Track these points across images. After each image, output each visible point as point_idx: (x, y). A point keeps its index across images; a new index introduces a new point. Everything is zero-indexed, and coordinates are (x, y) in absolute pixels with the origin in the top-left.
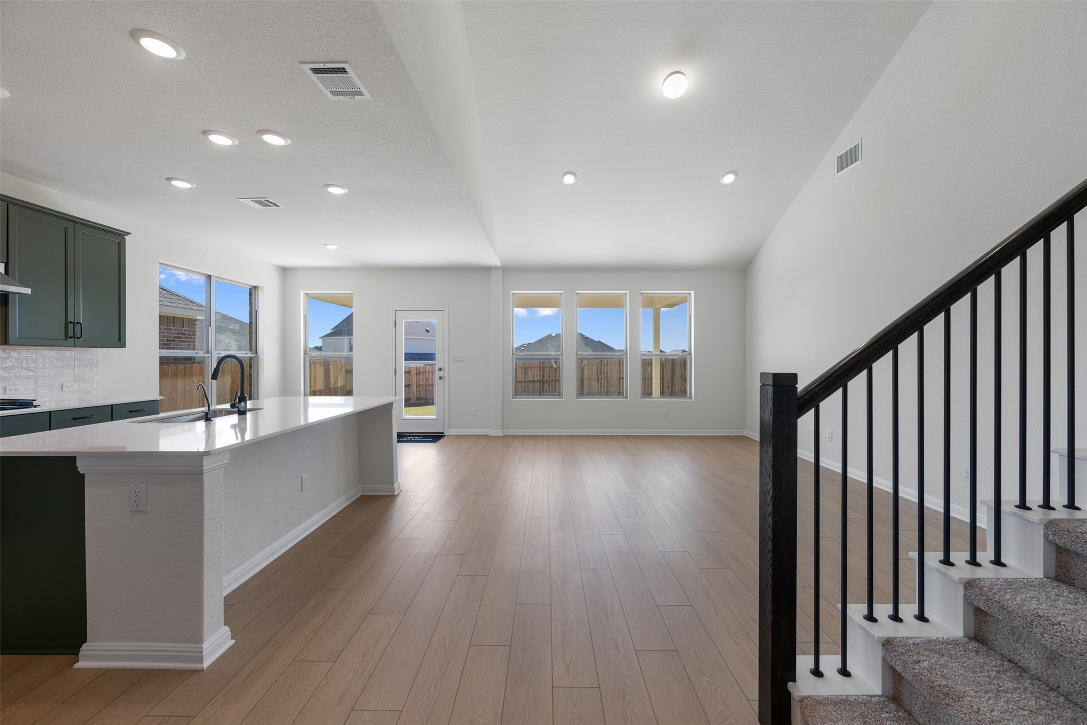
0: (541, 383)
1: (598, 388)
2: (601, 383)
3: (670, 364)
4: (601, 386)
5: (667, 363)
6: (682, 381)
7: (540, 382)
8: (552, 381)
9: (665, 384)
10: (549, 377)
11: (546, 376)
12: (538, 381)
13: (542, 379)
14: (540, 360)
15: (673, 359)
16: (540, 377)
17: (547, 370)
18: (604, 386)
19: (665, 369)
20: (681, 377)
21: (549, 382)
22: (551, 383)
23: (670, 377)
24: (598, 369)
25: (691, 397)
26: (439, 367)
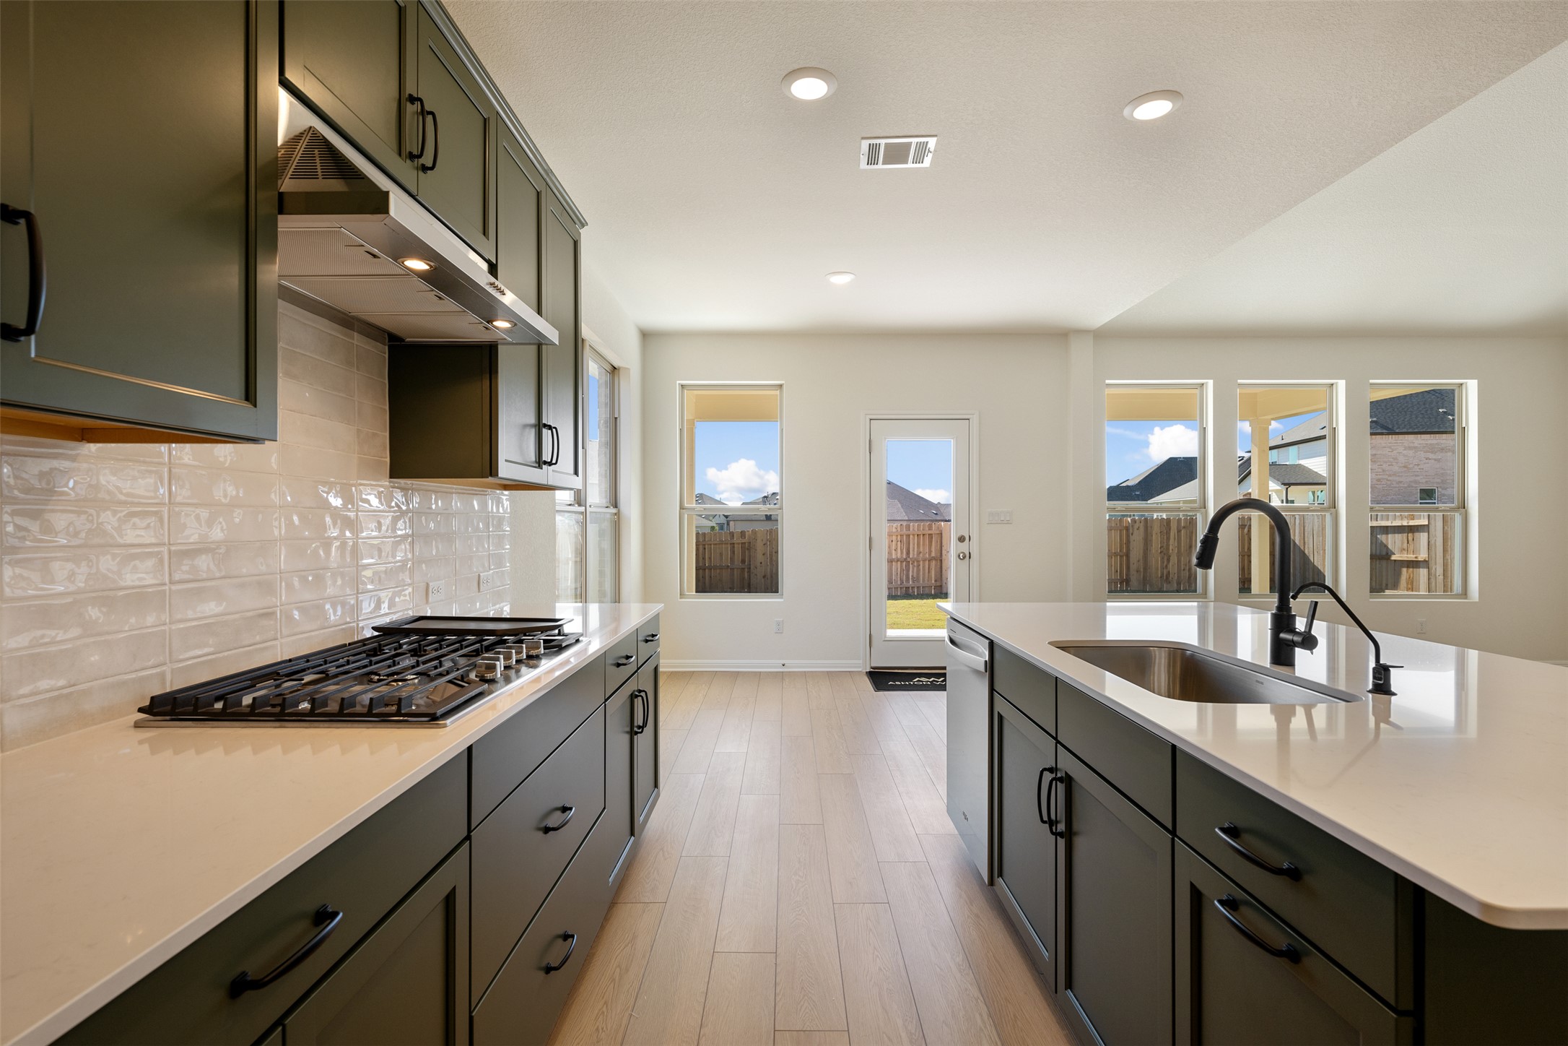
0: (904, 563)
3: (1142, 529)
5: (1136, 526)
6: (1162, 558)
7: (901, 562)
8: (924, 561)
10: (919, 553)
11: (913, 551)
12: (898, 560)
13: (905, 557)
14: (901, 523)
16: (902, 553)
17: (914, 539)
19: (1132, 538)
21: (918, 561)
22: (921, 563)
25: (1465, 593)
26: (959, 535)
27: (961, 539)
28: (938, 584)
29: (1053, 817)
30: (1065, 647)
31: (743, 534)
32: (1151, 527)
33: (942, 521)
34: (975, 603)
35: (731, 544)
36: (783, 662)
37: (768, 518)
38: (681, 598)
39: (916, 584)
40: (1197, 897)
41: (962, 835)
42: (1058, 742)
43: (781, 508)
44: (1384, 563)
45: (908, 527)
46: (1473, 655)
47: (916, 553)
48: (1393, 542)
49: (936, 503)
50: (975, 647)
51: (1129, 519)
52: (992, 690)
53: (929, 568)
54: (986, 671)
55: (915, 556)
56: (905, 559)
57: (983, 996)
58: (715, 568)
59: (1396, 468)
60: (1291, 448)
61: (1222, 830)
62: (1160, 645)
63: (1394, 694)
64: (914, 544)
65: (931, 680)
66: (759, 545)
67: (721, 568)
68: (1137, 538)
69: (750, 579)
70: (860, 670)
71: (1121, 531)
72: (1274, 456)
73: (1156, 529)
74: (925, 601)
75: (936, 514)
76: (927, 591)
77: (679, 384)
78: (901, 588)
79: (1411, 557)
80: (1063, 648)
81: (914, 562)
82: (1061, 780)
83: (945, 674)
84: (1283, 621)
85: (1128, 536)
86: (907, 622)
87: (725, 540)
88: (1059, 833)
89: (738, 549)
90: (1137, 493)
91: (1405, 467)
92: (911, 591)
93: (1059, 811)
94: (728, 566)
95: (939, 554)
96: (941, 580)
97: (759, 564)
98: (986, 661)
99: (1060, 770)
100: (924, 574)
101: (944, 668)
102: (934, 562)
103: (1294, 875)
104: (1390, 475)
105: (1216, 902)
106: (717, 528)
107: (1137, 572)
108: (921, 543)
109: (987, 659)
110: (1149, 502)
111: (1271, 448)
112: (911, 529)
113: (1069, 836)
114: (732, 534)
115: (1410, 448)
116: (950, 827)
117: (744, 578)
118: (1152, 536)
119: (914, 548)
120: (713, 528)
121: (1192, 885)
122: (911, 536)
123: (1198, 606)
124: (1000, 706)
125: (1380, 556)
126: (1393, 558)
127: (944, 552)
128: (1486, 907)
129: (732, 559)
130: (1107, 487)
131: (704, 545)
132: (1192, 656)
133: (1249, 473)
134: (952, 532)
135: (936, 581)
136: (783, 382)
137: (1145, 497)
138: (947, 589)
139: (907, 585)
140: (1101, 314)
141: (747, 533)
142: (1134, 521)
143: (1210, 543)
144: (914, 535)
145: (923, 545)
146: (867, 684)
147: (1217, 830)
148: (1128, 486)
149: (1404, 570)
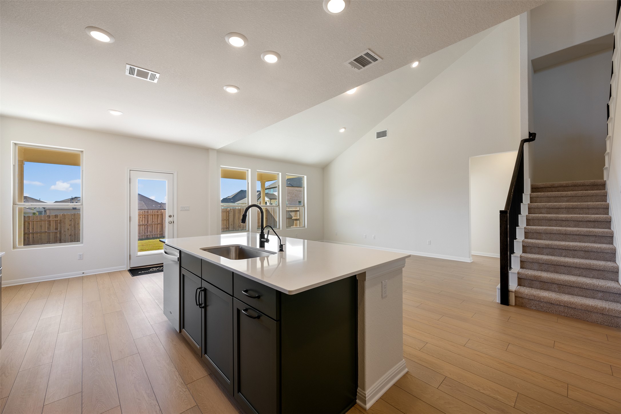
5: (231, 211)
7: (145, 226)
8: (155, 225)
10: (153, 222)
11: (150, 221)
12: (143, 225)
14: (145, 210)
16: (145, 222)
19: (230, 215)
21: (152, 225)
25: (304, 227)
26: (169, 215)
27: (170, 216)
28: (161, 233)
29: (200, 303)
30: (205, 250)
31: (56, 216)
32: (235, 211)
33: (162, 209)
34: (175, 239)
35: (48, 221)
36: (83, 272)
37: (74, 209)
38: (13, 249)
39: (151, 234)
40: (239, 311)
41: (169, 320)
42: (202, 279)
43: (82, 205)
44: (291, 220)
45: (148, 212)
46: (306, 241)
47: (151, 222)
48: (293, 214)
49: (160, 203)
50: (175, 253)
51: (229, 209)
52: (180, 267)
53: (157, 228)
54: (178, 261)
55: (151, 223)
56: (146, 224)
57: (177, 370)
58: (37, 233)
59: (294, 196)
60: (271, 189)
61: (244, 291)
62: (232, 246)
63: (283, 251)
64: (150, 219)
65: (157, 269)
66: (67, 222)
67: (41, 233)
68: (231, 214)
69: (61, 237)
70: (125, 269)
71: (226, 213)
72: (267, 191)
73: (237, 212)
74: (155, 240)
75: (161, 206)
76: (156, 236)
77: (13, 142)
78: (144, 236)
79: (296, 218)
80: (204, 250)
81: (150, 225)
82: (203, 290)
83: (163, 266)
84: (262, 236)
85: (229, 214)
86: (147, 248)
87: (44, 219)
88: (203, 307)
89: (53, 224)
90: (232, 200)
91: (296, 195)
92: (149, 236)
93: (202, 300)
94: (46, 232)
95: (161, 222)
96: (162, 232)
97: (66, 230)
98: (178, 258)
99: (203, 288)
100: (155, 229)
101: (163, 264)
102: (159, 225)
103: (259, 297)
104: (293, 197)
105: (242, 311)
106: (38, 213)
107: (231, 225)
108: (154, 218)
109: (179, 257)
110: (235, 203)
111: (266, 189)
112: (149, 213)
113: (205, 307)
114: (49, 217)
115: (296, 191)
116: (165, 318)
117: (56, 237)
118: (236, 214)
119: (150, 220)
120: (34, 213)
121: (237, 308)
122: (149, 216)
123: (247, 234)
124: (184, 272)
125: (290, 218)
126: (293, 218)
127: (163, 221)
128: (289, 291)
129: (49, 228)
130: (221, 199)
131: (29, 222)
132: (241, 248)
133: (260, 197)
134: (167, 213)
135: (160, 232)
136: (84, 150)
137: (234, 202)
138: (164, 235)
139: (147, 234)
140: (219, 145)
141: (59, 216)
142: (230, 209)
143: (245, 216)
144: (150, 215)
145: (155, 219)
146: (129, 274)
147: (242, 292)
148: (229, 198)
149: (295, 221)
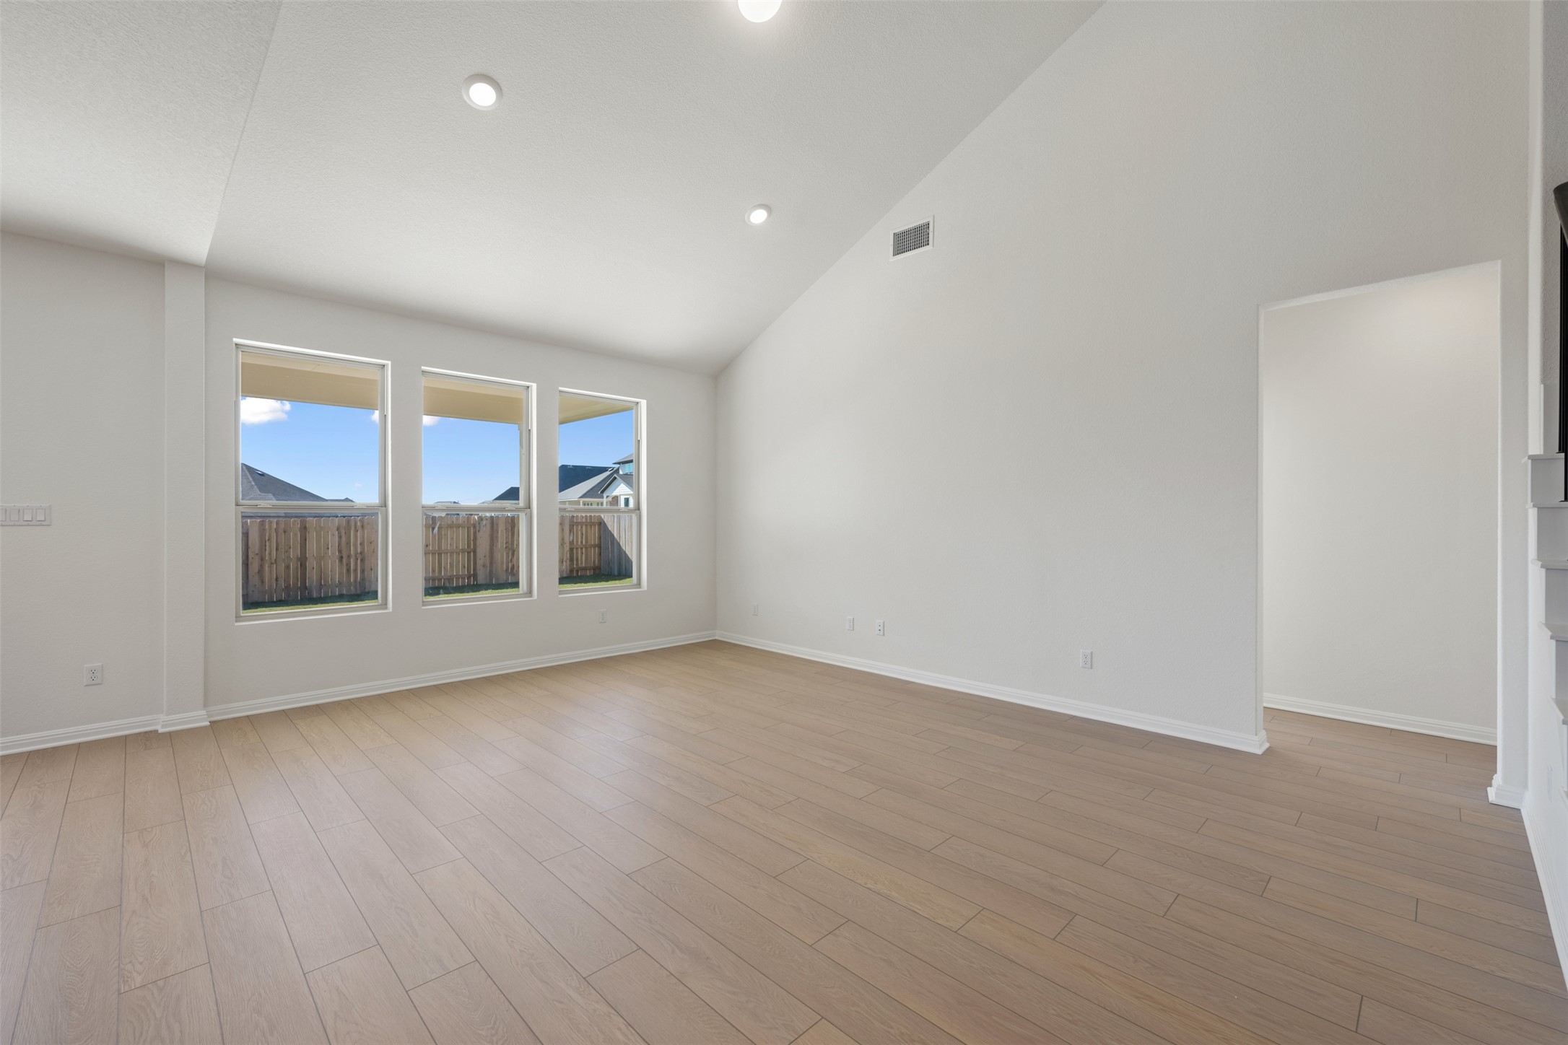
1: (341, 574)
2: (348, 565)
3: (489, 526)
4: (348, 570)
5: (483, 523)
6: (508, 554)
9: (478, 559)
15: (492, 517)
18: (355, 570)
20: (506, 547)
23: (488, 547)
24: (340, 537)
25: (639, 584)
32: (497, 524)
73: (501, 528)
118: (498, 533)
142: (481, 520)
